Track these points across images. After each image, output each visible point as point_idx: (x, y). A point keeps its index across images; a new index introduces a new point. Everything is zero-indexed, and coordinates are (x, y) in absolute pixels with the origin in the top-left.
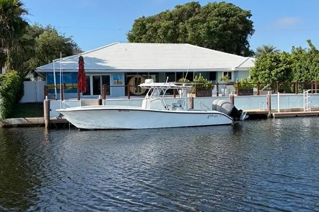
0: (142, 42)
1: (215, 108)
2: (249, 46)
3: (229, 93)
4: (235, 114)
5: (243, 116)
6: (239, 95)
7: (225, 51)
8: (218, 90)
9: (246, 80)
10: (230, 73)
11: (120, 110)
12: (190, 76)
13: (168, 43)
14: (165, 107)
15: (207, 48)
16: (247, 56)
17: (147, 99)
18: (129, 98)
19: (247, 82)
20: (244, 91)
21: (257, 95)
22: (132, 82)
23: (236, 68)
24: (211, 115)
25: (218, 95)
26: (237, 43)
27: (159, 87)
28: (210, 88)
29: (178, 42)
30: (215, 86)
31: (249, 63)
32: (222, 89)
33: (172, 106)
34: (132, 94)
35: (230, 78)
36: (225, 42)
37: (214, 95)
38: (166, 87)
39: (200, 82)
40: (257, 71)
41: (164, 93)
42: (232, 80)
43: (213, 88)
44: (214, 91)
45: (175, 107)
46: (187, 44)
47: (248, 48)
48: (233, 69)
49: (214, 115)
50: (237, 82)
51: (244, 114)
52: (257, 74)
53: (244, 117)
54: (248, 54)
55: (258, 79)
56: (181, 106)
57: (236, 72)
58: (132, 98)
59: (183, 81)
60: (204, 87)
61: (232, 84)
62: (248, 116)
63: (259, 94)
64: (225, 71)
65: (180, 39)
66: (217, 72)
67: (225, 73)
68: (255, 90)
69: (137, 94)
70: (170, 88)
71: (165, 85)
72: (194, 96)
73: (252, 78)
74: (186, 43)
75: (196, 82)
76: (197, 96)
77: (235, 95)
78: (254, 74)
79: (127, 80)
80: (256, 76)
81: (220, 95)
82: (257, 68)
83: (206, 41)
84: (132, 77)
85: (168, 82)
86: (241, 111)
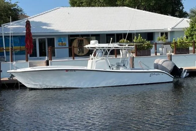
0: (83, 6)
1: (157, 66)
2: (183, 8)
3: (167, 52)
4: (176, 72)
5: (183, 74)
6: (176, 54)
7: (161, 13)
8: (156, 50)
9: (182, 40)
10: (167, 33)
11: (67, 70)
12: (130, 36)
13: (107, 6)
14: (110, 67)
15: (144, 10)
16: (182, 18)
17: (92, 59)
18: (74, 59)
19: (183, 41)
20: (181, 49)
21: (192, 54)
22: (75, 44)
23: (172, 28)
24: (153, 73)
25: (156, 55)
26: (173, 6)
27: (103, 47)
28: (149, 47)
29: (117, 6)
30: (154, 45)
31: (185, 23)
32: (160, 49)
33: (116, 65)
34: (76, 55)
35: (167, 38)
36: (161, 4)
37: (153, 55)
38: (110, 48)
39: (139, 43)
40: (192, 31)
41: (109, 53)
42: (169, 40)
43: (151, 47)
44: (153, 50)
45: (118, 66)
46: (126, 7)
47: (182, 9)
48: (169, 30)
49: (156, 73)
50: (173, 42)
51: (185, 72)
52: (192, 33)
53: (185, 75)
54: (182, 15)
55: (193, 39)
56: (124, 66)
57: (172, 32)
58: (77, 59)
59: (124, 41)
60: (144, 47)
61: (169, 43)
62: (188, 74)
63: (194, 53)
64: (162, 31)
65: (118, 3)
66: (155, 32)
67: (162, 34)
68: (191, 49)
69: (80, 54)
70: (114, 48)
71: (109, 46)
72: (134, 55)
73: (187, 37)
74: (124, 6)
75: (136, 42)
76: (137, 55)
77: (173, 54)
78: (189, 33)
79: (71, 42)
80: (192, 35)
81: (158, 54)
82: (192, 28)
83: (143, 4)
84: (76, 39)
85: (112, 43)
86: (182, 69)
